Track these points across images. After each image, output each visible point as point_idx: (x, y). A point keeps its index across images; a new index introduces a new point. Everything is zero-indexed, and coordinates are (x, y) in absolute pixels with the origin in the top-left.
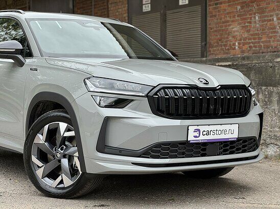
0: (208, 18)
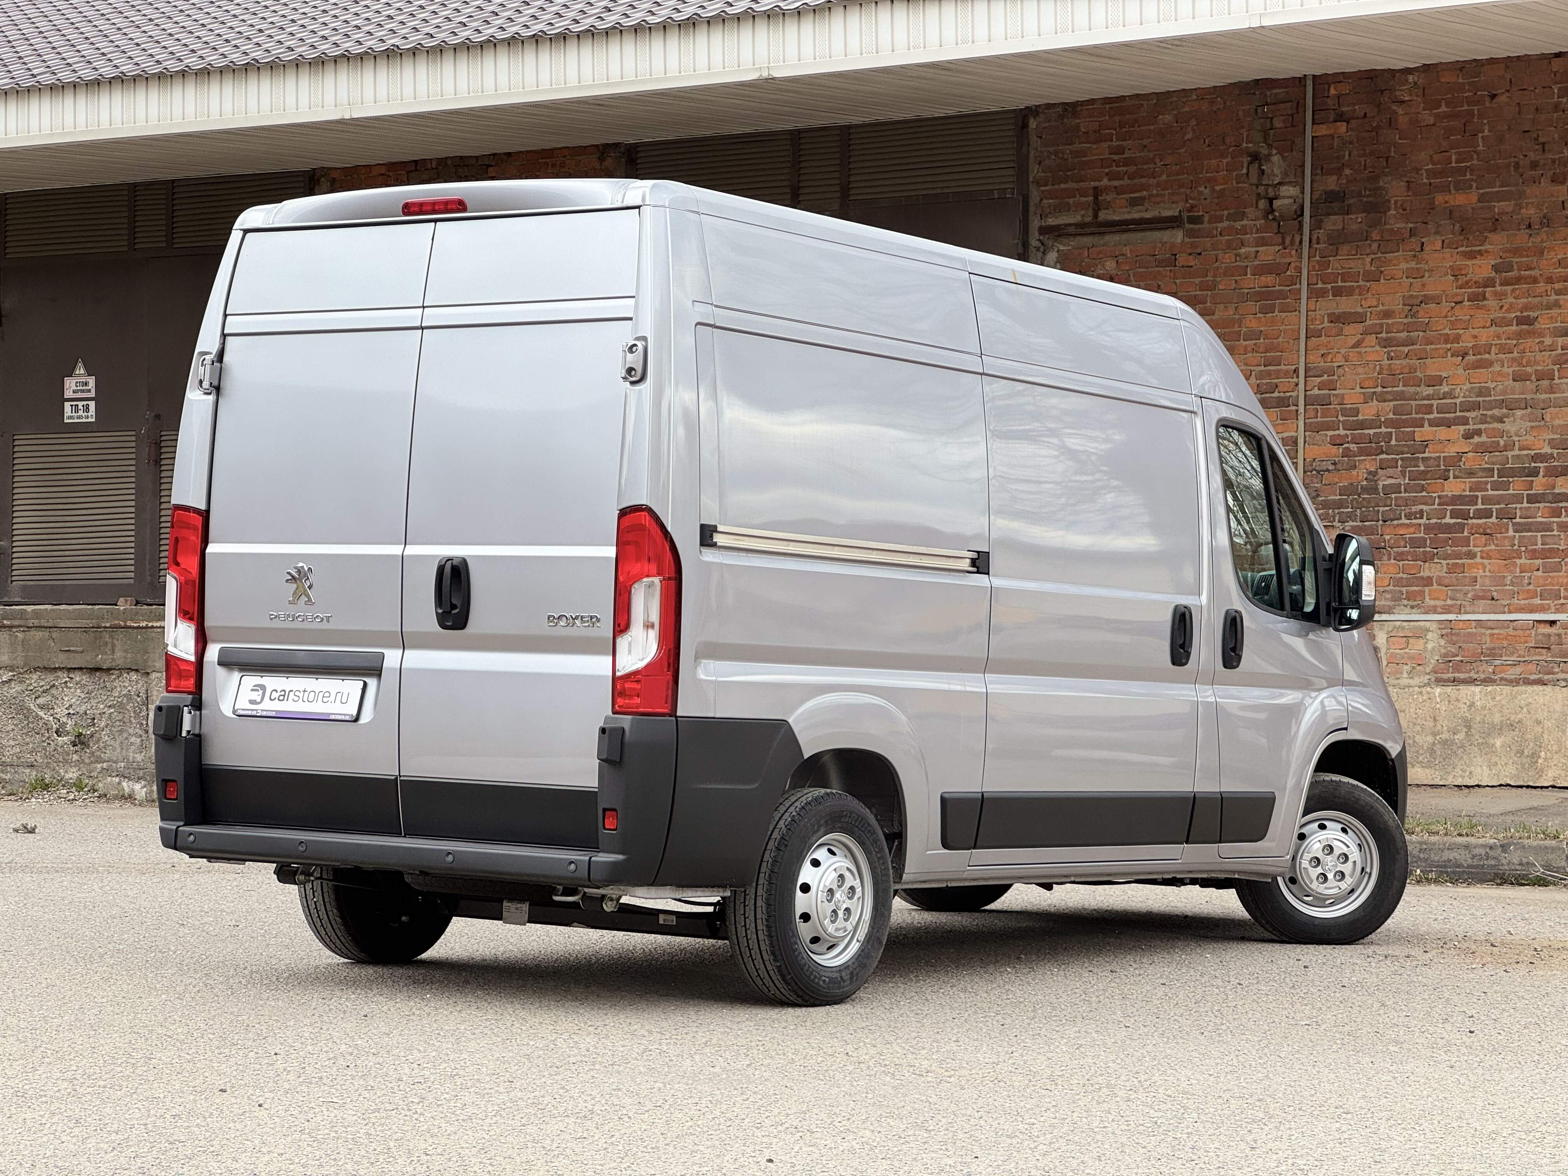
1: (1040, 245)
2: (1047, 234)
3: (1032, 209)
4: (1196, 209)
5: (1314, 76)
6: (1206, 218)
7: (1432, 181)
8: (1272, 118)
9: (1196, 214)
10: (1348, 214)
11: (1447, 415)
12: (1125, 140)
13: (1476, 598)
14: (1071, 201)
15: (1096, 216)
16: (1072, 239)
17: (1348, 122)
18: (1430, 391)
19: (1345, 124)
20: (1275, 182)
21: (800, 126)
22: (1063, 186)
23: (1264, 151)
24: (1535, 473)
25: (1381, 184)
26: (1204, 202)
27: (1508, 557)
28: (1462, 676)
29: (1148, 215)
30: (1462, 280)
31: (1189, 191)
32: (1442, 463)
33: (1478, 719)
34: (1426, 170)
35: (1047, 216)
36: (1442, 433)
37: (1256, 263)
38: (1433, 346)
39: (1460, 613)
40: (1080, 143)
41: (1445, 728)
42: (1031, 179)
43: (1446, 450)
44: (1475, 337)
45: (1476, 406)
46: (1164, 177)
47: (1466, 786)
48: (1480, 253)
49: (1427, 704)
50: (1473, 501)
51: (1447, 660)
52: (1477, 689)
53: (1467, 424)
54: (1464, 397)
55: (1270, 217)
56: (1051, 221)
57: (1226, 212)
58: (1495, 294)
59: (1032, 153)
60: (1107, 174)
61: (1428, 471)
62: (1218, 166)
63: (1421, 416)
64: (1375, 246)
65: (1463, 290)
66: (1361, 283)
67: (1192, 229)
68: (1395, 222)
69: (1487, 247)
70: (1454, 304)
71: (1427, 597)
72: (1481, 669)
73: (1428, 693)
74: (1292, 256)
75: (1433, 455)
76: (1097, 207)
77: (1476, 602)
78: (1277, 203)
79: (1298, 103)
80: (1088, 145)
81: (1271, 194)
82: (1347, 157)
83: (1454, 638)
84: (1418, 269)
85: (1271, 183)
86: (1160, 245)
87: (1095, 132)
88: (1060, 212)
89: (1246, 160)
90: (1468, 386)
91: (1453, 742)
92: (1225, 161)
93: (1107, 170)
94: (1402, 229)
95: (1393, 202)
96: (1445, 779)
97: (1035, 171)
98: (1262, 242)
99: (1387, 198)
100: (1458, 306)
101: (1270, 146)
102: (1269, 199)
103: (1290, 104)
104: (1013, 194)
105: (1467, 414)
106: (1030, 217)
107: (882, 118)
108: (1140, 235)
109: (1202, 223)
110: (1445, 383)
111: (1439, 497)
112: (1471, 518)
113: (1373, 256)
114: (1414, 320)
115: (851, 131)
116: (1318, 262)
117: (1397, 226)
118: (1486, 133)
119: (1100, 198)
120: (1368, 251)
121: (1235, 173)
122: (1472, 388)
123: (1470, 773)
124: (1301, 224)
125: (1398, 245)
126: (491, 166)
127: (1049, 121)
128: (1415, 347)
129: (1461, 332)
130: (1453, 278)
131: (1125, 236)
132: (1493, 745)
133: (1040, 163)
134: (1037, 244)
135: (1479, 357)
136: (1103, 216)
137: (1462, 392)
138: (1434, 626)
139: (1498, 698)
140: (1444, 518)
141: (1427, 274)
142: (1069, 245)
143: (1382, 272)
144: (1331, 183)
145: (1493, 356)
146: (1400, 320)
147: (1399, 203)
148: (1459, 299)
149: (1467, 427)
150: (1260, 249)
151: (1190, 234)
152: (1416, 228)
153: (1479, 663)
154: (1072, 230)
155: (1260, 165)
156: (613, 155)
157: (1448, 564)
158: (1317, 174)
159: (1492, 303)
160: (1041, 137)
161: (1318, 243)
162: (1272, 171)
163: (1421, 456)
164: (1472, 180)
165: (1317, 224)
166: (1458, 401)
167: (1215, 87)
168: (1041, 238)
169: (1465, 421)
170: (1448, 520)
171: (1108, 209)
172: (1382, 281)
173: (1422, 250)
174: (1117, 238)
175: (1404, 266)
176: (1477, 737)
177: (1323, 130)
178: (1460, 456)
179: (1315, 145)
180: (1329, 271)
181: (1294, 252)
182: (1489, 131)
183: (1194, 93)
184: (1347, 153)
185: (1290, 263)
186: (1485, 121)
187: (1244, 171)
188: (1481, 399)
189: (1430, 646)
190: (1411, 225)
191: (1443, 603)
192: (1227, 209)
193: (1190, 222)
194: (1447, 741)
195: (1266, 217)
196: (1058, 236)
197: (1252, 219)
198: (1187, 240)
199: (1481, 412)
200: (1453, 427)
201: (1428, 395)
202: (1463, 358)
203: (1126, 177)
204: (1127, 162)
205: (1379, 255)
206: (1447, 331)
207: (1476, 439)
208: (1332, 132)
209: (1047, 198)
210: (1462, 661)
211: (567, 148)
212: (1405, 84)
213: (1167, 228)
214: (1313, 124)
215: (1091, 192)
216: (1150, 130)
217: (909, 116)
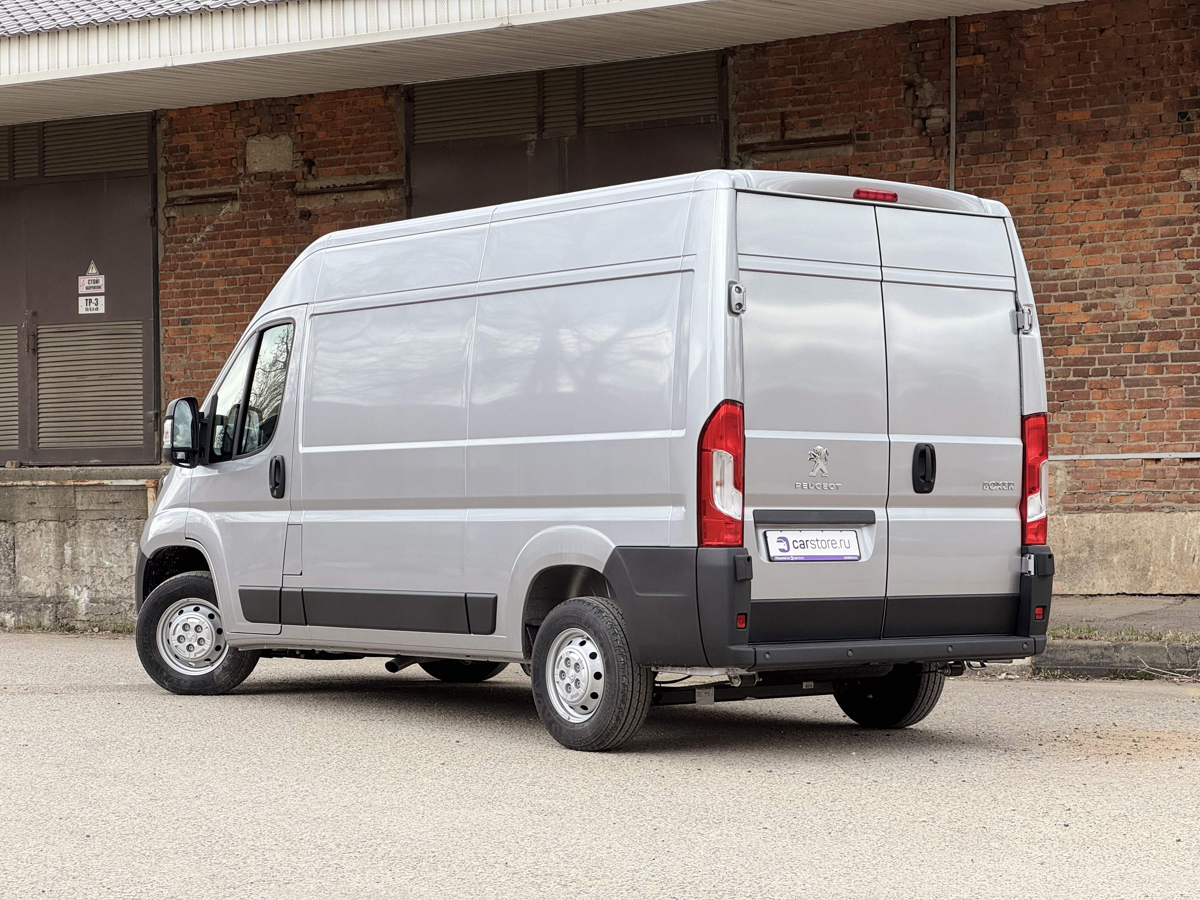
0: (163, 354)
1: (739, 160)
2: (743, 151)
3: (731, 131)
4: (864, 129)
5: (956, 17)
6: (872, 135)
7: (1054, 101)
8: (923, 54)
9: (863, 132)
10: (986, 130)
11: (1070, 293)
12: (806, 73)
13: (1096, 441)
14: (763, 123)
15: (783, 136)
16: (764, 155)
17: (985, 55)
18: (1055, 272)
19: (983, 56)
20: (927, 105)
21: (544, 67)
22: (756, 112)
23: (918, 80)
24: (1141, 338)
25: (1013, 104)
26: (869, 122)
27: (1120, 407)
28: (1085, 505)
29: (825, 134)
30: (1079, 181)
31: (857, 114)
32: (1066, 332)
33: (1098, 540)
34: (1048, 92)
35: (743, 137)
36: (1065, 307)
37: (913, 171)
38: (1057, 236)
39: (1082, 454)
40: (769, 77)
41: (1072, 548)
42: (730, 107)
43: (1069, 321)
44: (1091, 228)
45: (1093, 285)
46: (838, 103)
47: (1090, 595)
48: (1094, 159)
49: (1057, 529)
50: (1091, 362)
51: (1072, 492)
52: (1098, 516)
53: (1086, 299)
54: (1082, 277)
55: (924, 133)
56: (747, 141)
57: (888, 131)
58: (1106, 192)
59: (731, 85)
60: (791, 101)
61: (1055, 339)
62: (881, 92)
63: (1048, 293)
64: (1008, 155)
65: (1081, 190)
66: (998, 186)
67: (861, 145)
68: (1025, 136)
69: (1099, 154)
70: (1073, 202)
71: (1056, 441)
72: (1100, 499)
73: (1058, 520)
74: (941, 165)
75: (1057, 325)
76: (784, 128)
77: (1095, 445)
78: (928, 122)
79: (944, 40)
80: (776, 78)
81: (924, 115)
82: (984, 83)
83: (1078, 475)
84: (1043, 173)
85: (923, 106)
86: (835, 158)
87: (781, 67)
88: (754, 133)
89: (903, 87)
90: (1086, 268)
91: (1079, 559)
92: (886, 88)
93: (791, 98)
94: (1030, 141)
95: (1022, 119)
96: (1073, 590)
97: (733, 100)
98: (917, 154)
99: (1017, 116)
100: (1076, 203)
101: (922, 76)
102: (922, 118)
103: (937, 41)
104: (716, 119)
105: (1085, 291)
106: (730, 137)
107: (610, 60)
108: (818, 150)
109: (869, 140)
110: (1067, 266)
111: (1064, 359)
112: (1090, 376)
113: (1007, 164)
114: (1041, 215)
115: (585, 71)
116: (962, 169)
117: (1026, 138)
118: (1097, 60)
119: (786, 121)
120: (1003, 160)
121: (894, 99)
122: (1089, 270)
123: (1093, 584)
124: (948, 139)
125: (1027, 155)
126: (298, 105)
127: (744, 59)
128: (1042, 237)
129: (1079, 224)
130: (1072, 180)
131: (807, 152)
132: (1112, 561)
133: (737, 93)
134: (736, 159)
135: (1094, 244)
136: (790, 135)
137: (1082, 273)
138: (1062, 465)
139: (1114, 523)
140: (1068, 376)
141: (1050, 178)
142: (761, 160)
143: (1014, 177)
144: (972, 105)
145: (1105, 244)
146: (1030, 216)
147: (1027, 121)
148: (1077, 197)
149: (1085, 302)
150: (915, 160)
151: (859, 148)
152: (1041, 140)
153: (1098, 495)
154: (763, 148)
155: (914, 92)
156: (394, 94)
157: (1072, 414)
158: (960, 98)
159: (1104, 200)
160: (737, 73)
161: (962, 154)
162: (925, 96)
163: (1049, 326)
164: (1086, 100)
165: (961, 139)
166: (1078, 281)
167: (877, 28)
168: (739, 154)
169: (1084, 297)
170: (1071, 378)
171: (792, 129)
172: (1015, 184)
173: (1046, 158)
174: (800, 153)
175: (1032, 171)
176: (1098, 555)
177: (965, 62)
178: (1080, 326)
179: (959, 74)
180: (972, 176)
181: (943, 162)
182: (1100, 59)
183: (860, 33)
184: (984, 80)
185: (940, 171)
186: (1096, 51)
187: (902, 96)
188: (1096, 279)
189: (1059, 481)
190: (1039, 138)
191: (1068, 446)
192: (889, 128)
193: (858, 139)
194: (1074, 558)
195: (920, 134)
196: (753, 153)
197: (909, 136)
198: (857, 154)
199: (1097, 289)
200: (1074, 302)
201: (1054, 276)
202: (1082, 245)
203: (807, 103)
204: (807, 92)
205: (1012, 162)
206: (1068, 224)
207: (1093, 312)
208: (972, 63)
209: (743, 122)
210: (1085, 493)
211: (358, 89)
212: (1031, 23)
213: (840, 145)
214: (957, 56)
215: (779, 116)
216: (826, 65)
217: (631, 58)
